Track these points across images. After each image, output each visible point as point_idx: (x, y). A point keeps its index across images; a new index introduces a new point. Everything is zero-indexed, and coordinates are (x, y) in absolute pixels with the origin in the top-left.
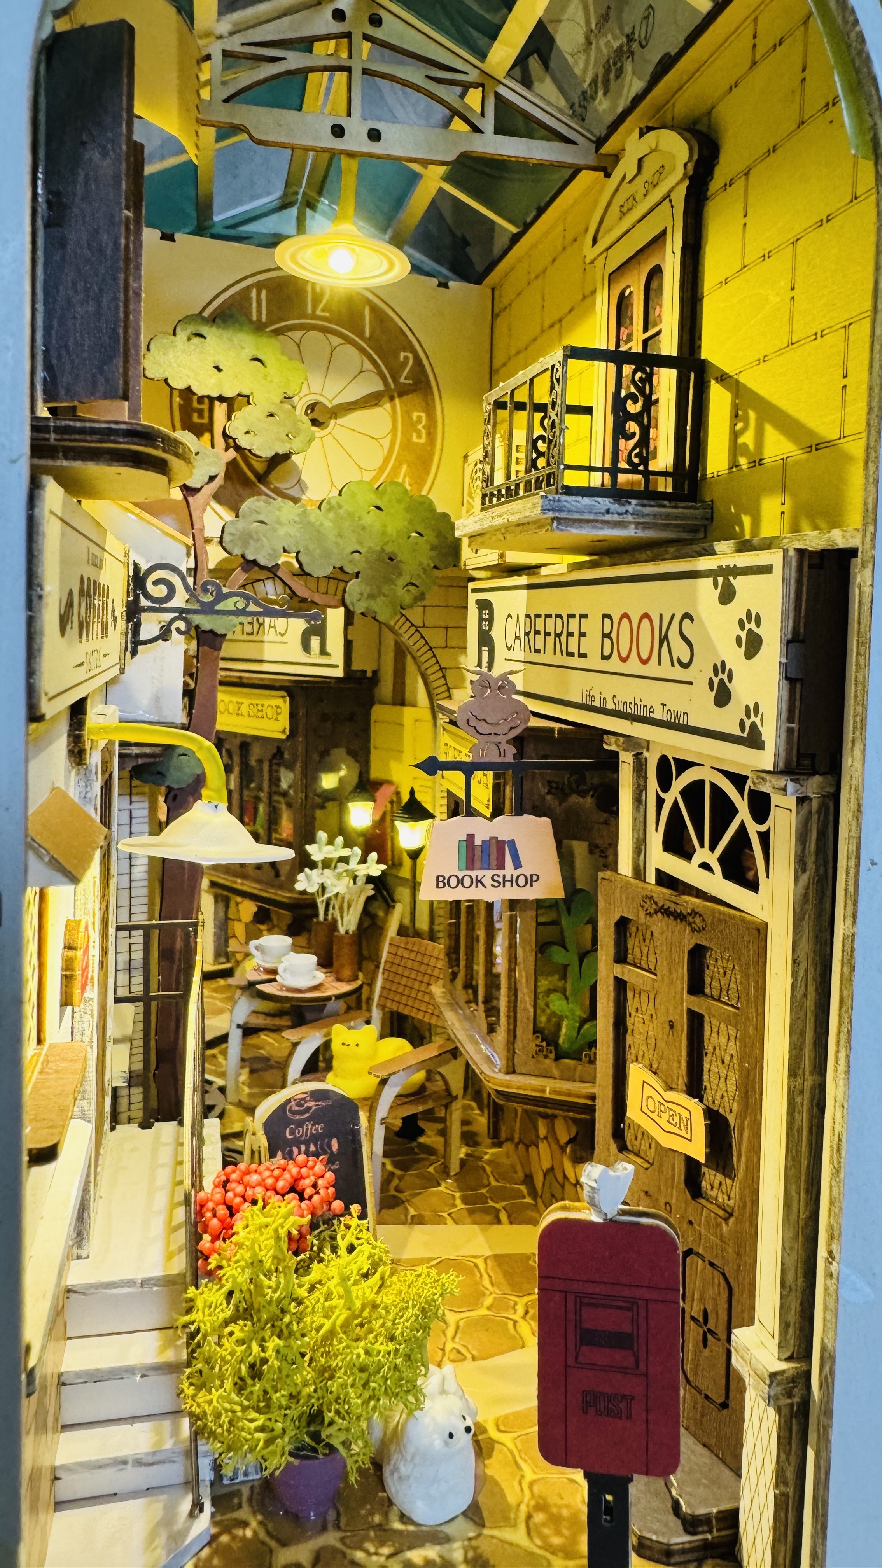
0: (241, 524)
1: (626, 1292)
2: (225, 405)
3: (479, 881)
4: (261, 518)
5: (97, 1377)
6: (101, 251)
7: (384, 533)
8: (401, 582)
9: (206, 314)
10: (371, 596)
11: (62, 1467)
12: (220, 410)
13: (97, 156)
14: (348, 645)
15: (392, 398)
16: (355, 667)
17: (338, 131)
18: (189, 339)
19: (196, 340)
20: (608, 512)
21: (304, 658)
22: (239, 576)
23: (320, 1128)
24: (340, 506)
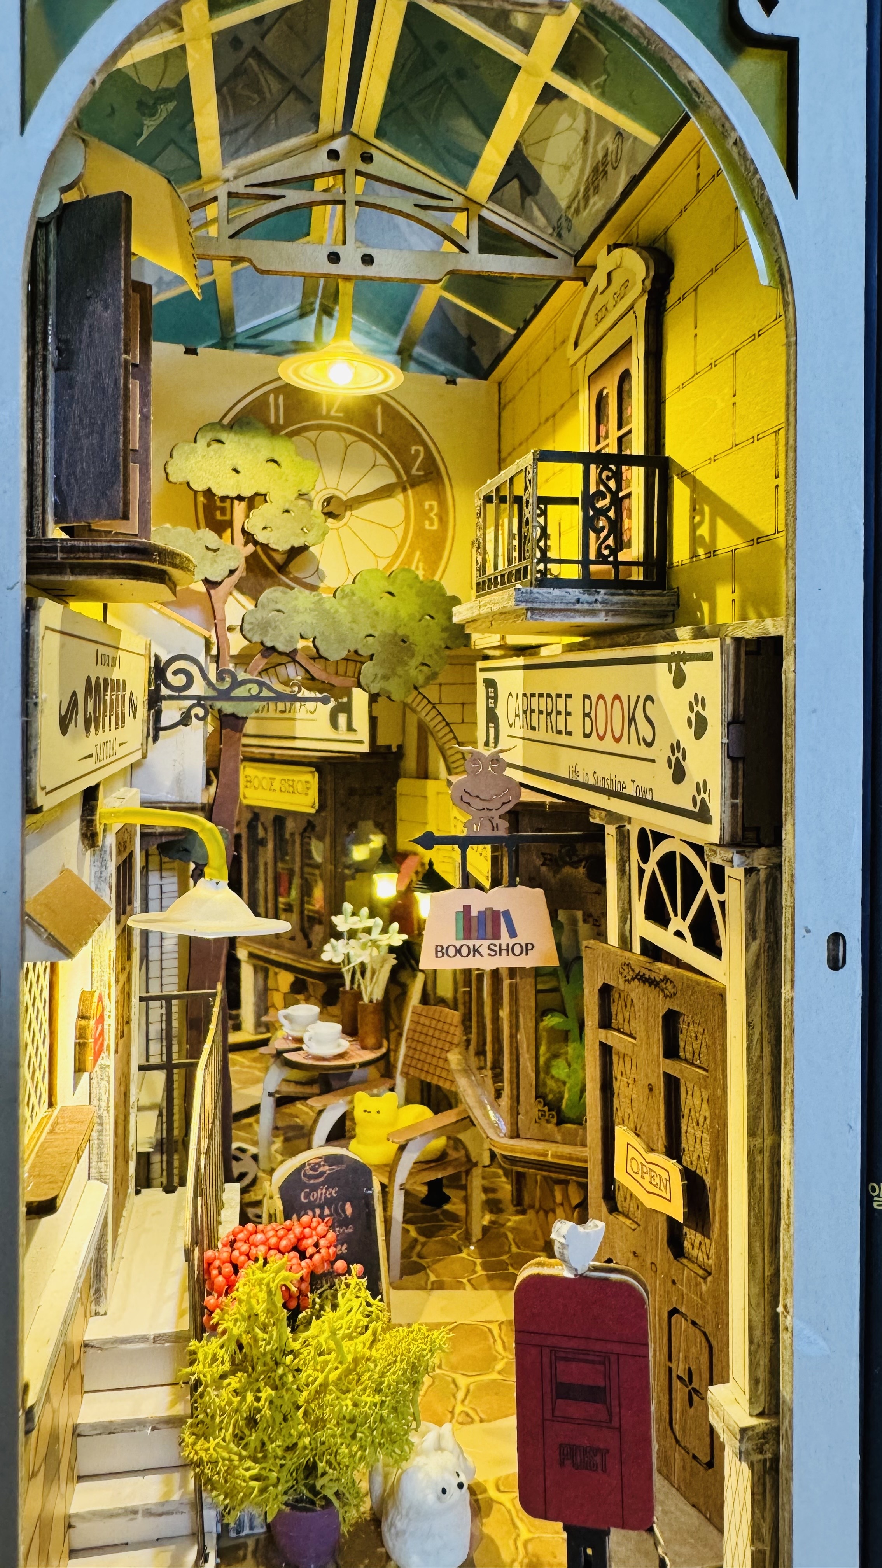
0: (260, 614)
1: (598, 1346)
2: (243, 504)
3: (476, 951)
4: (279, 607)
5: (109, 1429)
6: (103, 390)
7: (396, 617)
8: (414, 662)
9: (226, 421)
10: (386, 678)
11: (76, 1515)
12: (239, 508)
13: (99, 307)
14: (373, 721)
15: (404, 490)
16: (381, 741)
17: (334, 258)
18: (209, 445)
19: (216, 446)
20: (578, 601)
21: (332, 734)
22: (260, 662)
23: (334, 1192)
24: (353, 594)
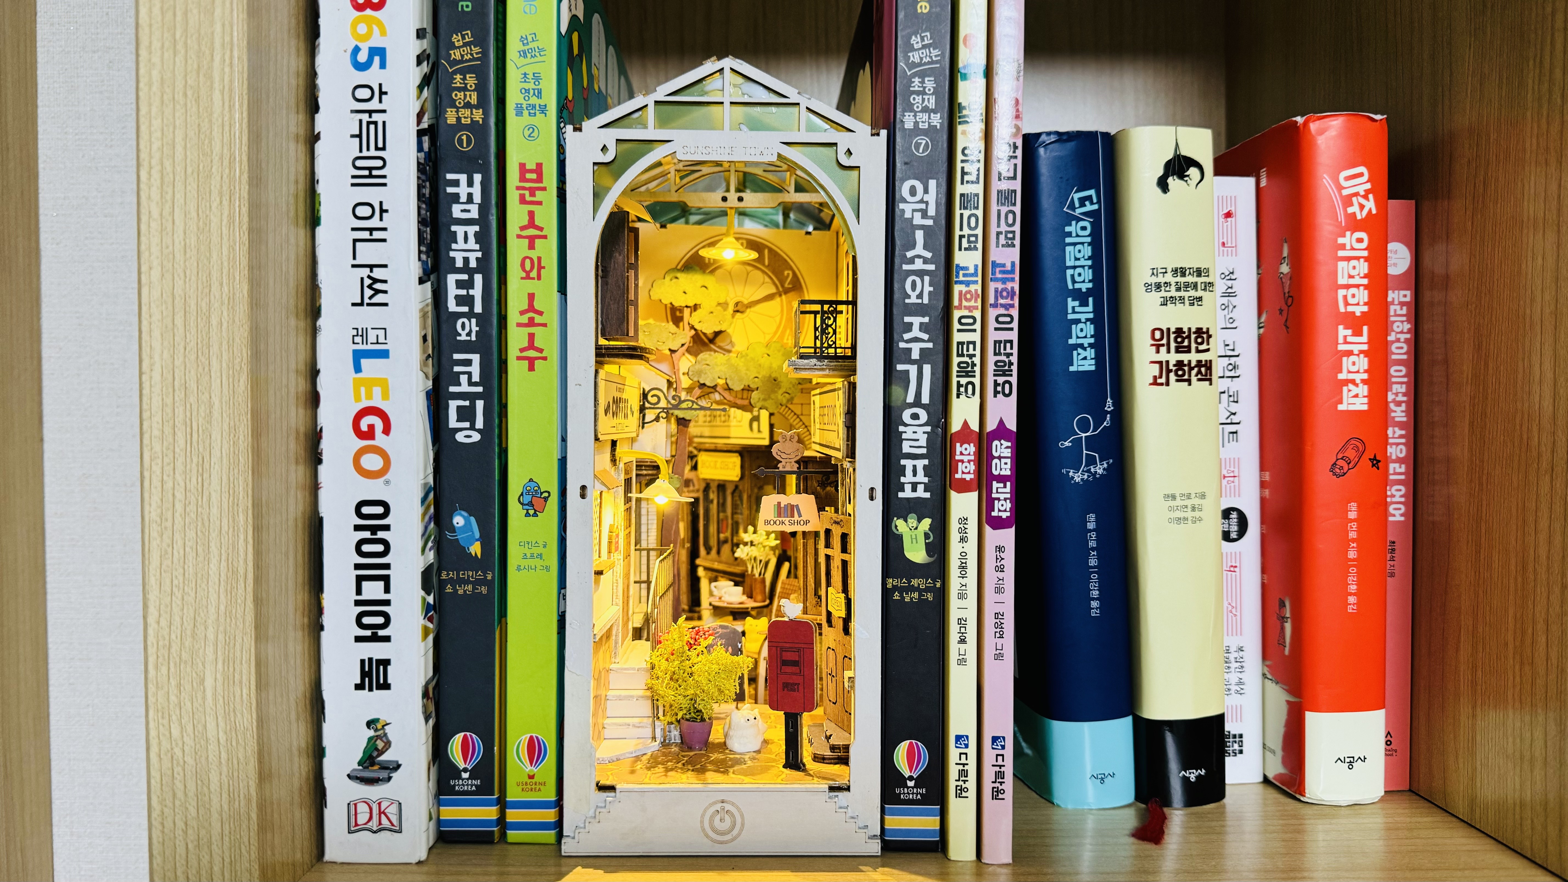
0: (697, 367)
2: (689, 310)
3: (783, 523)
4: (708, 362)
7: (771, 368)
8: (781, 392)
9: (679, 267)
10: (765, 400)
12: (687, 312)
14: (772, 426)
15: (780, 295)
17: (725, 199)
18: (671, 280)
19: (675, 280)
24: (747, 355)
